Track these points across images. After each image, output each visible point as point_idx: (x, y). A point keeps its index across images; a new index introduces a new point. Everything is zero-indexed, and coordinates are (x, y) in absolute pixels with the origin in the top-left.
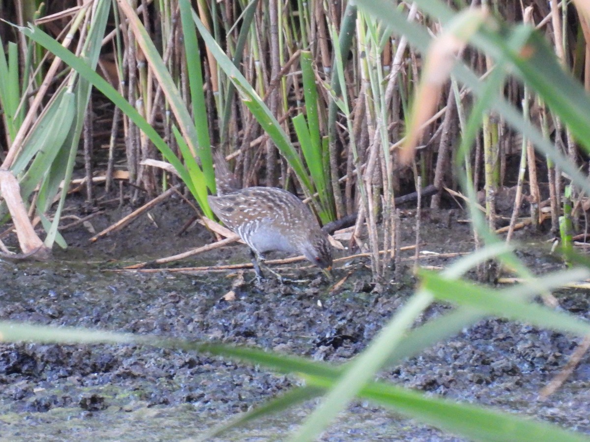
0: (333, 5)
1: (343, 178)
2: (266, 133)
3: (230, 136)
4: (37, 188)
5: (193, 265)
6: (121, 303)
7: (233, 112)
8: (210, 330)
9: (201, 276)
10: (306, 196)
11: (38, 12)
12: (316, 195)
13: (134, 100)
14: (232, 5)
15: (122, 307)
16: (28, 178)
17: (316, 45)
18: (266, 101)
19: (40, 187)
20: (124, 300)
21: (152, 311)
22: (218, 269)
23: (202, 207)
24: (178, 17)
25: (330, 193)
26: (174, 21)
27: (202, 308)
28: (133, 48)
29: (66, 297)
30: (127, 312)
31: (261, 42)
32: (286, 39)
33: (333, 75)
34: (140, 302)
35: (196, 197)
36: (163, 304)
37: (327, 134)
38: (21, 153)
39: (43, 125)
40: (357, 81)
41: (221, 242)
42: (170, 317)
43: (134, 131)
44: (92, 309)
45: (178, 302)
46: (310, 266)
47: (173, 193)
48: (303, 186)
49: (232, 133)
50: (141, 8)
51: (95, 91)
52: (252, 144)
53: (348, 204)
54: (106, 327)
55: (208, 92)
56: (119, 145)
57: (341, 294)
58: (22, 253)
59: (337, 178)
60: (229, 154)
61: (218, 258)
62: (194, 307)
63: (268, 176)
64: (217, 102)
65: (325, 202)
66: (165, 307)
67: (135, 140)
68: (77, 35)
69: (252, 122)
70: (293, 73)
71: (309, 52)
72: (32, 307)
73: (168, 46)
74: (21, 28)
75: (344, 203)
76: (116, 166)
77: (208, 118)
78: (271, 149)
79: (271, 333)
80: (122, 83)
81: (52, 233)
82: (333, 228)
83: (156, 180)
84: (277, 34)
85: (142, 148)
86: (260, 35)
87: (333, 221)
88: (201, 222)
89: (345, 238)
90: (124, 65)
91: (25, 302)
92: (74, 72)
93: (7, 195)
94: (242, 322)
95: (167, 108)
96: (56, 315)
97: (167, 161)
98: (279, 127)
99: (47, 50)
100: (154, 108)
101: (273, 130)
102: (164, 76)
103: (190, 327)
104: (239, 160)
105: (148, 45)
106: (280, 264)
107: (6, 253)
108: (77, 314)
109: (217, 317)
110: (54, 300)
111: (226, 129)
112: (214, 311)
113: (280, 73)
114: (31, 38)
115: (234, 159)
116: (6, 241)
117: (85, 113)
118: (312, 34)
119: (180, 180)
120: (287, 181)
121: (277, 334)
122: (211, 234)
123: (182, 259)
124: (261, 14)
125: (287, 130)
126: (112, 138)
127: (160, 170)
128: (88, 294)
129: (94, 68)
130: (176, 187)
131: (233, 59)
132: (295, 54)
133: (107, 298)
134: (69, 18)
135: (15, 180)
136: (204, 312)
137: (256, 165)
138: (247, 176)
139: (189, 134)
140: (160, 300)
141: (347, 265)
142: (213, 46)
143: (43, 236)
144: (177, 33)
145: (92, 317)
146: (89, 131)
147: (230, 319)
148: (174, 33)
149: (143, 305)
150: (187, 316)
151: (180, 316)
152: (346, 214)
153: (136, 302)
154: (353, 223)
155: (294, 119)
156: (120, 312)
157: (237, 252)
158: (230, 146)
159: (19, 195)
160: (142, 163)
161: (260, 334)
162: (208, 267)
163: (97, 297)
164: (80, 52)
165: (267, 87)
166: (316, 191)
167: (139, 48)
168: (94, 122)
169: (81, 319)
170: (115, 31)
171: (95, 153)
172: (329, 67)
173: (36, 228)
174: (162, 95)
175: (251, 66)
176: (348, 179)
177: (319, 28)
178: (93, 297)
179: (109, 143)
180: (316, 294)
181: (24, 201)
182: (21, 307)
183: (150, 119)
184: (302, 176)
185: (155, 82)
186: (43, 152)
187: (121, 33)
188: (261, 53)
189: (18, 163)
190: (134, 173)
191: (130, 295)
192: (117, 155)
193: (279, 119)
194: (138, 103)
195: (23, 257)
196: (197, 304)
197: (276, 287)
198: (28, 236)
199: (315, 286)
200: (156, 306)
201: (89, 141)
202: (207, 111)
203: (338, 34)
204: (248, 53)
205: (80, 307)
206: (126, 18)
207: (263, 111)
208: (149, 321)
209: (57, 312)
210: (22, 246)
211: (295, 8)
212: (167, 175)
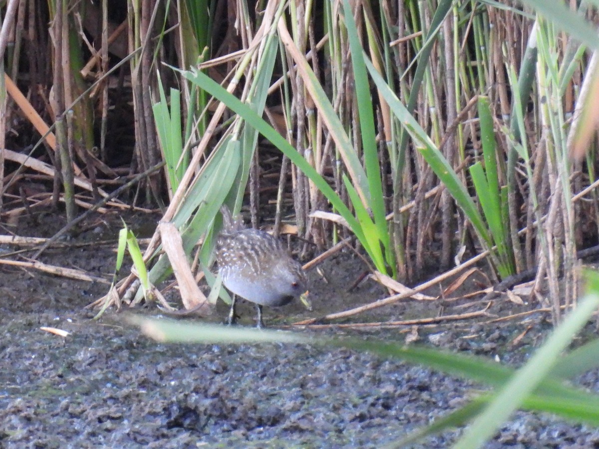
0: (512, 49)
1: (523, 230)
2: (442, 184)
3: (404, 187)
4: (200, 242)
5: (365, 321)
6: (289, 359)
7: (407, 162)
8: (382, 385)
9: (373, 332)
10: (484, 249)
11: (202, 57)
12: (493, 248)
13: (303, 150)
14: (406, 49)
15: (289, 362)
16: (191, 231)
17: (494, 91)
18: (442, 150)
19: (203, 241)
20: (291, 356)
21: (321, 367)
22: (391, 325)
23: (374, 262)
24: (349, 61)
25: (509, 246)
26: (344, 66)
27: (373, 364)
28: (302, 94)
29: (230, 353)
30: (295, 367)
31: (437, 88)
32: (463, 86)
33: (512, 121)
34: (308, 358)
35: (368, 251)
36: (333, 359)
37: (506, 184)
38: (184, 203)
39: (207, 175)
40: (538, 129)
41: (393, 297)
42: (341, 372)
43: (303, 182)
44: (258, 365)
45: (348, 358)
46: (488, 322)
47: (344, 246)
48: (480, 238)
49: (406, 185)
50: (311, 54)
51: (261, 138)
52: (427, 195)
53: (528, 258)
54: (273, 382)
55: (381, 142)
56: (287, 200)
57: (520, 349)
58: (185, 309)
59: (516, 230)
60: (402, 205)
61: (390, 315)
62: (365, 362)
63: (444, 229)
64: (390, 153)
65: (504, 256)
66: (334, 363)
67: (304, 193)
68: (242, 80)
69: (427, 171)
70: (470, 121)
71: (486, 97)
72: (195, 362)
73: (339, 92)
74: (183, 72)
75: (524, 257)
76: (283, 221)
77: (381, 169)
78: (447, 200)
79: (446, 387)
80: (290, 132)
81: (216, 288)
82: (512, 283)
83: (326, 234)
84: (453, 78)
85: (311, 200)
86: (436, 80)
87: (512, 275)
88: (374, 277)
89: (525, 293)
90: (292, 113)
91: (188, 358)
92: (239, 118)
93: (168, 248)
94: (415, 376)
95: (337, 158)
96: (220, 371)
97: (337, 213)
98: (456, 177)
99: (211, 96)
100: (324, 157)
101: (449, 179)
102: (333, 123)
103: (361, 382)
104: (412, 212)
105: (318, 91)
106: (456, 320)
107: (167, 309)
108: (242, 370)
109: (390, 372)
110: (218, 356)
111: (400, 179)
112: (387, 366)
113: (456, 120)
114: (194, 83)
115: (408, 210)
116: (167, 298)
117: (251, 164)
118: (490, 80)
119: (351, 234)
120: (464, 234)
121: (452, 389)
122: (384, 290)
123: (353, 315)
124: (437, 59)
125: (464, 180)
126: (280, 191)
127: (330, 223)
128: (254, 349)
129: (260, 114)
130: (346, 241)
131: (407, 106)
132: (472, 100)
133: (274, 353)
134: (234, 63)
135: (177, 232)
136: (376, 366)
137: (431, 217)
138: (421, 228)
139: (360, 184)
140: (330, 355)
141: (527, 321)
142: (385, 91)
143: (206, 293)
144: (347, 79)
145: (257, 372)
146: (255, 183)
147: (403, 373)
148: (345, 79)
149: (312, 360)
150: (357, 371)
151: (351, 371)
152: (526, 269)
153: (305, 358)
154: (532, 278)
155: (471, 168)
156: (287, 367)
157: (411, 308)
158: (404, 198)
159: (182, 247)
160: (311, 216)
161: (434, 389)
162: (380, 323)
163: (263, 353)
164: (246, 98)
165: (442, 134)
166: (494, 245)
167: (308, 94)
168: (261, 177)
169: (246, 374)
170: (283, 79)
171: (262, 209)
172: (509, 115)
173: (199, 284)
174: (333, 144)
175: (425, 113)
176: (528, 231)
177: (497, 73)
178: (258, 352)
179: (276, 199)
180: (493, 349)
181: (186, 254)
182: (183, 363)
183: (319, 169)
184: (480, 229)
185: (324, 131)
186: (206, 203)
187: (289, 80)
188: (436, 99)
189: (180, 216)
190: (303, 226)
191: (298, 351)
192: (285, 210)
193: (456, 168)
194: (307, 153)
195: (186, 313)
196: (369, 359)
197: (452, 342)
198: (190, 291)
199: (492, 341)
200: (326, 361)
201: (255, 193)
202: (380, 162)
203: (518, 79)
204: (423, 98)
205: (245, 362)
206: (295, 64)
207: (438, 160)
208: (318, 376)
209: (221, 368)
210: (185, 302)
211: (473, 58)
212: (337, 229)
